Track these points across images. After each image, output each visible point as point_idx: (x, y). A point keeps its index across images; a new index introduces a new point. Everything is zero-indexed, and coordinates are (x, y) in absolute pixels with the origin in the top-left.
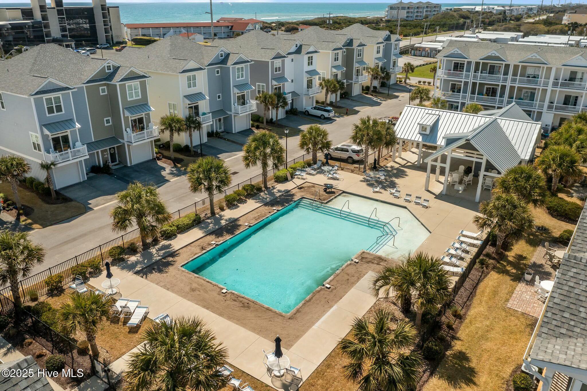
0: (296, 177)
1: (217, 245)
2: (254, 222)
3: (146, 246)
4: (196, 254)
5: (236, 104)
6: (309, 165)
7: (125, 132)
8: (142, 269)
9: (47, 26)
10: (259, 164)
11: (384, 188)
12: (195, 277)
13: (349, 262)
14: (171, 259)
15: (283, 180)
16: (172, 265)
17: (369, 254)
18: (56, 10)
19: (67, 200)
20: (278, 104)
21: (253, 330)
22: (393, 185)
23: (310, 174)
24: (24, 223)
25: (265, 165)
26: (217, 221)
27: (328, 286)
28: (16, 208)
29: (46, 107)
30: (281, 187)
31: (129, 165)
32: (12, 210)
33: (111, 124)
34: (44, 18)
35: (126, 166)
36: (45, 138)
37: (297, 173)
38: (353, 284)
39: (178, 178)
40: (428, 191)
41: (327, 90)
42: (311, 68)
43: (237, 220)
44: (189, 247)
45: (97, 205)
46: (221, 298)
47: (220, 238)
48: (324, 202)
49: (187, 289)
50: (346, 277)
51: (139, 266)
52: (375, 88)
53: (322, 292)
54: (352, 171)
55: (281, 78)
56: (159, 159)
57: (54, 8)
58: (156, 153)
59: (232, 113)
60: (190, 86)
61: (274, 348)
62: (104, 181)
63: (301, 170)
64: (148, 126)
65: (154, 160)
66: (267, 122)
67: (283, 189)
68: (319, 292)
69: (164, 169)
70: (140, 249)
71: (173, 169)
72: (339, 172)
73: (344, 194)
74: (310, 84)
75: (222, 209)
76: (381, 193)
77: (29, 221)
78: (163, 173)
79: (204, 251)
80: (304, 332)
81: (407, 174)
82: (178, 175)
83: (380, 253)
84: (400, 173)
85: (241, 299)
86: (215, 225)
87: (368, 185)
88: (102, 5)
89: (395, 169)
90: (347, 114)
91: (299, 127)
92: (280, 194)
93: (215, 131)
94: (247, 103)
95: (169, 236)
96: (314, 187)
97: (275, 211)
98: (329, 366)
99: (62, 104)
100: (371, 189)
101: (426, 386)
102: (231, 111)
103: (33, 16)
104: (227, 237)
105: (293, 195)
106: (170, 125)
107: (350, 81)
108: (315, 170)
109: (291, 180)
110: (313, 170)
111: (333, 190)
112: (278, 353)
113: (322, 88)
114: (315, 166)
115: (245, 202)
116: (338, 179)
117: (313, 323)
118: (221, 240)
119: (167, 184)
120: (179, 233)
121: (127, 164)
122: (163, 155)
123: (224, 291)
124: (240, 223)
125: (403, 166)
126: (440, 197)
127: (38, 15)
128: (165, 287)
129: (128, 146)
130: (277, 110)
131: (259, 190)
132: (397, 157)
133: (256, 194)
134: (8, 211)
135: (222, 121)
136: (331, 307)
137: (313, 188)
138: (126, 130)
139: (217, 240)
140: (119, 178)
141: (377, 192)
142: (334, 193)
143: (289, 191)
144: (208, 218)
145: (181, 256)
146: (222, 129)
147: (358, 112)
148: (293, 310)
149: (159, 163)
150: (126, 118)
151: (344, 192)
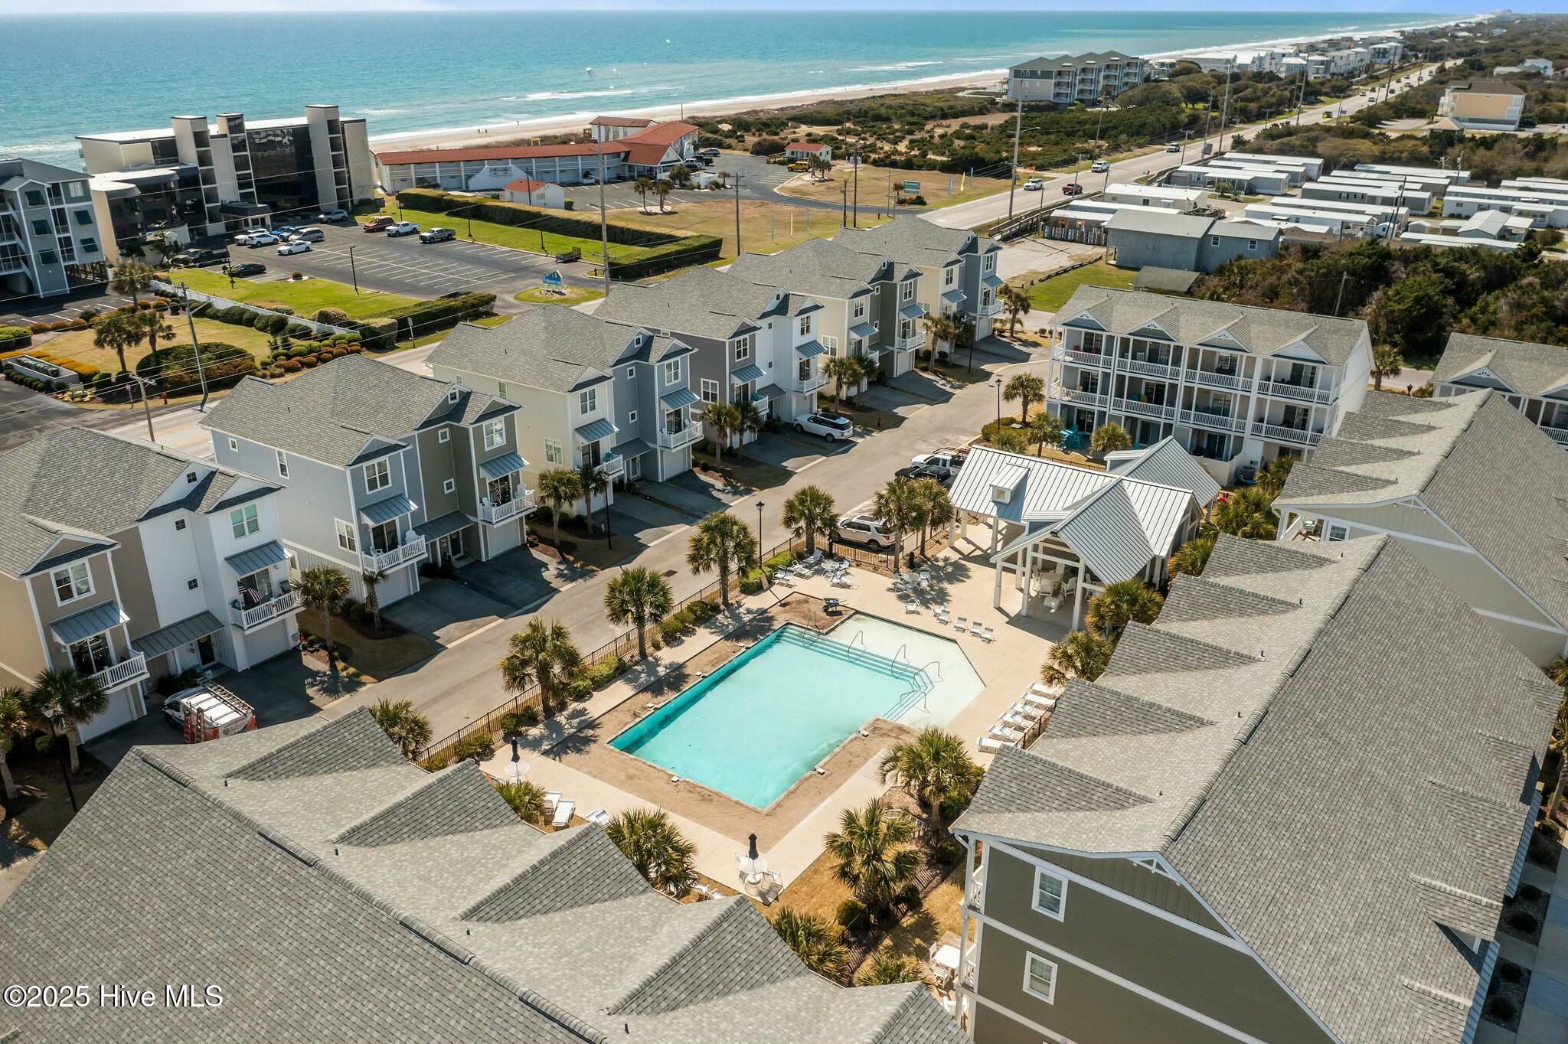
0: (777, 581)
1: (656, 709)
2: (710, 670)
3: (549, 713)
4: (626, 724)
5: (665, 430)
6: (801, 557)
7: (479, 505)
8: (551, 749)
9: (209, 178)
10: (715, 569)
11: (925, 603)
12: (631, 759)
13: (854, 735)
14: (590, 732)
15: (754, 589)
16: (594, 741)
17: (885, 721)
18: (228, 139)
19: (398, 631)
20: (742, 423)
21: (719, 829)
22: (942, 598)
23: (801, 576)
24: (344, 674)
25: (725, 571)
26: (652, 668)
27: (822, 771)
28: (325, 648)
29: (366, 479)
30: (752, 603)
31: (484, 560)
32: (317, 650)
33: (453, 489)
34: (204, 159)
35: (478, 562)
36: (363, 528)
37: (778, 575)
38: (858, 767)
39: (574, 584)
40: (999, 609)
41: (839, 379)
42: (807, 339)
43: (681, 666)
44: (614, 713)
45: (450, 641)
46: (671, 788)
47: (659, 698)
48: (822, 630)
49: (622, 776)
50: (849, 757)
51: (546, 743)
52: (943, 354)
53: (811, 780)
54: (875, 570)
55: (748, 370)
56: (533, 546)
57: (225, 136)
58: (528, 534)
59: (658, 446)
60: (584, 411)
61: (748, 848)
62: (449, 593)
63: (786, 571)
64: (515, 490)
65: (524, 548)
66: (722, 453)
67: (754, 607)
68: (807, 779)
69: (545, 565)
70: (541, 717)
71: (562, 567)
72: (851, 570)
73: (857, 616)
74: (804, 373)
75: (657, 647)
76: (918, 613)
77: (352, 670)
78: (546, 575)
79: (638, 720)
80: (786, 832)
81: (970, 574)
82: (572, 580)
83: (904, 721)
84: (958, 573)
85: (700, 790)
86: (649, 674)
87: (900, 598)
88: (329, 122)
89: (951, 564)
90: (880, 427)
91: (784, 464)
92: (751, 616)
93: (626, 481)
94: (685, 426)
95: (582, 695)
96: (807, 602)
97: (744, 649)
98: (816, 872)
99: (389, 472)
100: (902, 606)
101: (934, 892)
102: (655, 442)
103: (176, 154)
104: (670, 696)
105: (771, 619)
106: (556, 489)
107: (890, 348)
108: (809, 566)
109: (769, 589)
110: (806, 567)
111: (839, 608)
112: (753, 854)
113: (830, 376)
114: (811, 559)
115: (692, 632)
116: (848, 587)
117: (799, 821)
118: (661, 701)
119: (557, 597)
120: (595, 689)
121: (481, 558)
122: (539, 537)
123: (675, 779)
124: (687, 671)
125: (967, 558)
126: (1015, 621)
127: (189, 153)
128: (589, 773)
129: (484, 527)
130: (741, 434)
131: (716, 609)
132: (958, 537)
133: (710, 617)
134: (312, 652)
135: (638, 460)
136: (823, 799)
137: (806, 605)
138: (481, 502)
139: (655, 700)
140: (473, 587)
141: (913, 612)
142: (839, 613)
143: (765, 611)
144: (637, 663)
145: (605, 727)
146: (639, 474)
147: (903, 419)
148: (773, 804)
149: (535, 553)
150: (482, 481)
151: (857, 612)
